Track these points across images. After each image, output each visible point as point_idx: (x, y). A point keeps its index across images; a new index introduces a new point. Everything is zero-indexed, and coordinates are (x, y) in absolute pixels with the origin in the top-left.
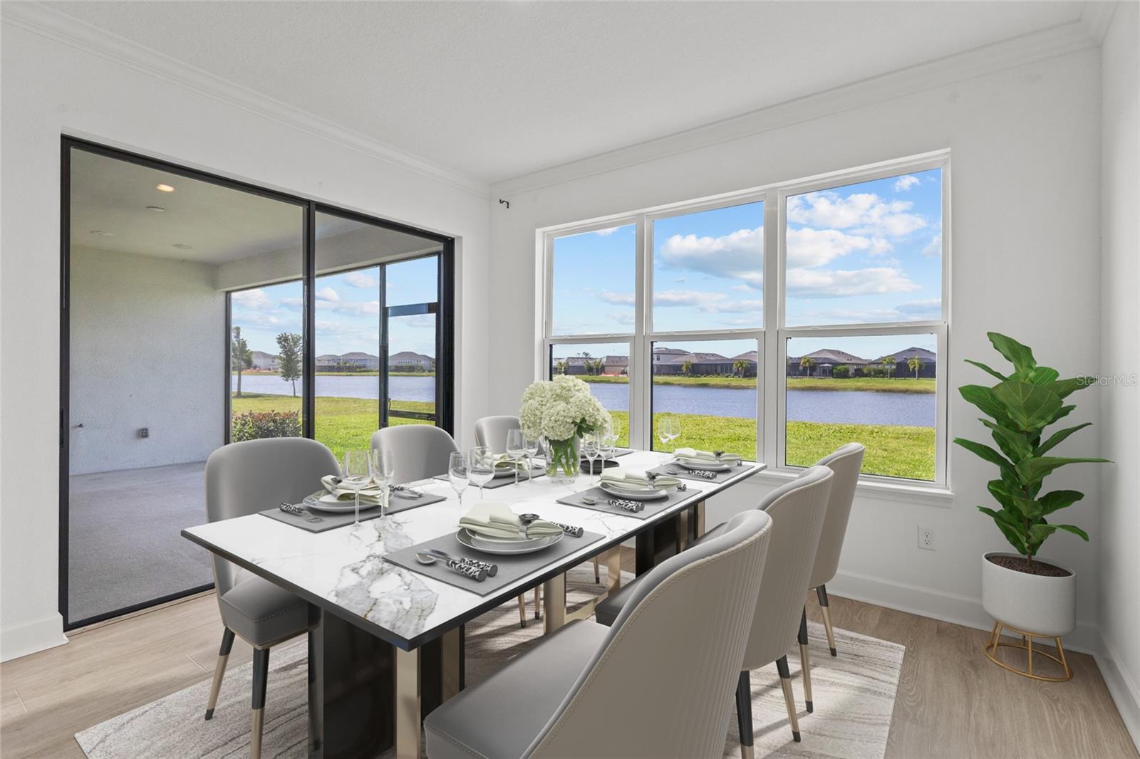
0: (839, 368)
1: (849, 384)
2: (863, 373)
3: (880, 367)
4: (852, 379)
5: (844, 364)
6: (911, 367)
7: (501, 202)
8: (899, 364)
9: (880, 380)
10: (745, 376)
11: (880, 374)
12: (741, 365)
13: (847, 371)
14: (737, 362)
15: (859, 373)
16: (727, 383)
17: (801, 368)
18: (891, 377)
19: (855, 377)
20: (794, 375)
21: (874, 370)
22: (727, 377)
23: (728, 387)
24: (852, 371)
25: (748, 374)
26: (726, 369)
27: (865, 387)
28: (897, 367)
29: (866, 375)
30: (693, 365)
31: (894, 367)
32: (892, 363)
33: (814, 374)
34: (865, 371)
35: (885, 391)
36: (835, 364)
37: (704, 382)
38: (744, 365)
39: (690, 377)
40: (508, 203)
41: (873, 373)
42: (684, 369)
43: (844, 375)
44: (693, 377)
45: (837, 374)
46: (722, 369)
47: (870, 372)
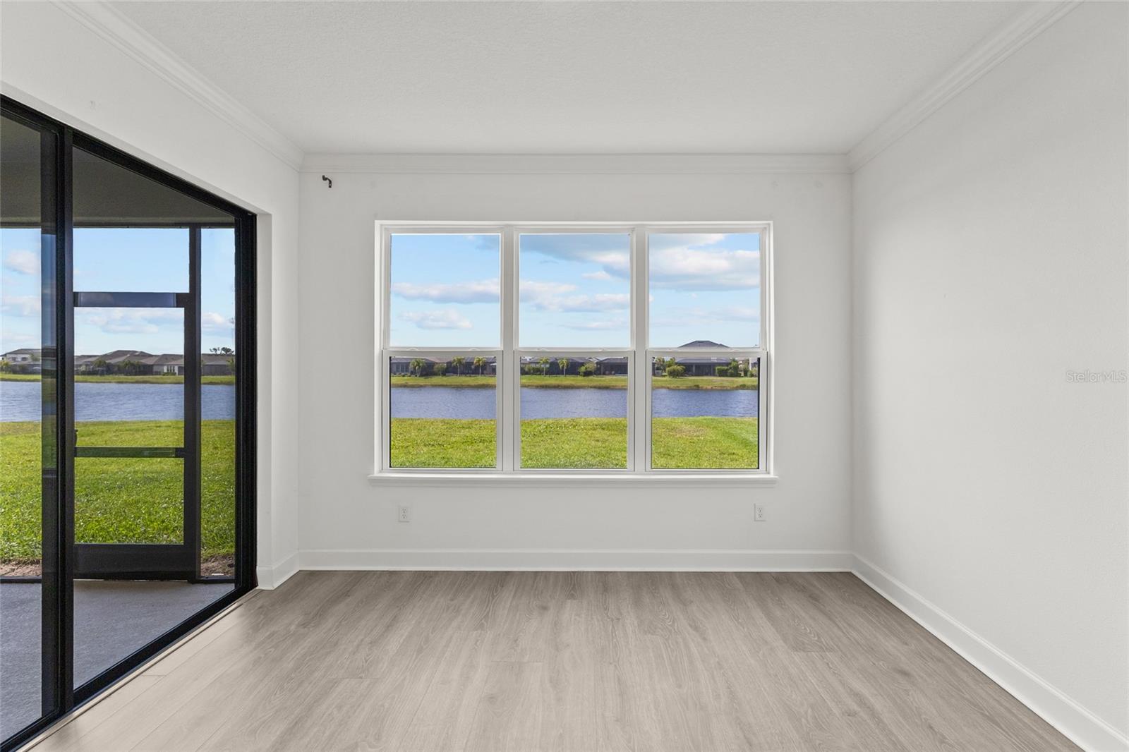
6: (561, 366)
7: (324, 179)
8: (552, 364)
9: (538, 377)
10: (422, 375)
11: (537, 372)
12: (418, 364)
14: (413, 361)
16: (404, 382)
17: (473, 367)
20: (468, 374)
21: (533, 368)
22: (404, 376)
28: (550, 366)
31: (548, 366)
32: (547, 363)
33: (485, 372)
38: (421, 364)
40: (330, 182)
41: (531, 372)
46: (397, 368)
47: (529, 370)
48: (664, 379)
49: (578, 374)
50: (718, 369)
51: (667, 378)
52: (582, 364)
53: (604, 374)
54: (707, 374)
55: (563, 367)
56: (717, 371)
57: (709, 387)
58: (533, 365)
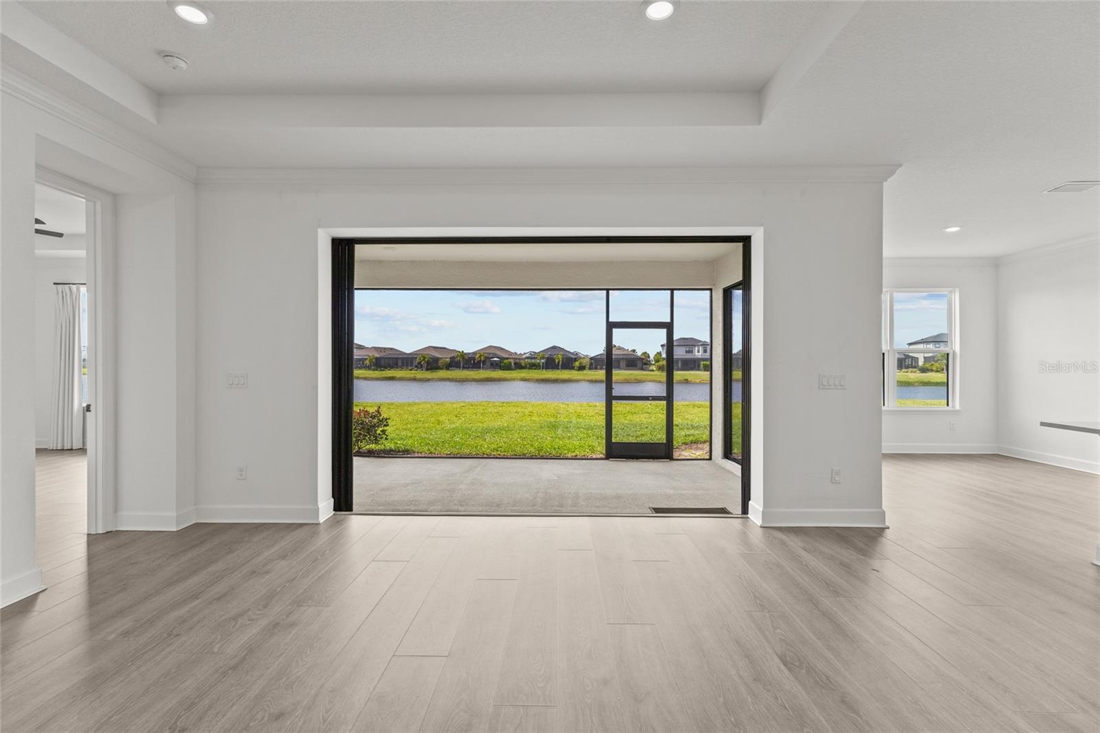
0: (506, 361)
1: (515, 375)
2: (521, 365)
3: (534, 361)
5: (507, 359)
8: (547, 359)
9: (537, 371)
10: (427, 369)
11: (533, 366)
12: (423, 359)
13: (510, 363)
14: (418, 356)
15: (518, 366)
16: (412, 376)
17: (474, 361)
19: (515, 370)
20: (471, 368)
21: (529, 364)
22: (411, 370)
23: (414, 379)
24: (513, 364)
25: (429, 367)
26: (407, 363)
27: (527, 378)
28: (546, 361)
29: (524, 368)
30: (377, 359)
31: (544, 361)
33: (486, 367)
34: (523, 365)
36: (502, 359)
37: (391, 375)
38: (426, 359)
39: (373, 370)
41: (528, 366)
42: (367, 362)
43: (508, 368)
44: (376, 370)
45: (504, 367)
46: (404, 363)
47: (526, 365)
48: (652, 373)
49: (573, 368)
50: (703, 364)
51: (656, 373)
52: (576, 360)
53: (596, 368)
54: (692, 369)
55: (559, 362)
56: (702, 366)
57: (698, 381)
58: (529, 361)
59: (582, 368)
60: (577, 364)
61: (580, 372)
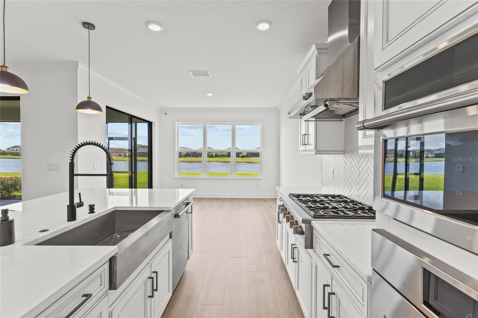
0: (210, 154)
1: (214, 160)
3: (223, 154)
4: (214, 158)
7: (165, 113)
9: (223, 158)
13: (213, 155)
15: (217, 156)
17: (197, 154)
18: (226, 157)
19: (215, 157)
24: (214, 155)
27: (219, 161)
29: (219, 156)
34: (218, 155)
35: (225, 162)
45: (209, 156)
59: (243, 157)
60: (241, 155)
61: (242, 158)
